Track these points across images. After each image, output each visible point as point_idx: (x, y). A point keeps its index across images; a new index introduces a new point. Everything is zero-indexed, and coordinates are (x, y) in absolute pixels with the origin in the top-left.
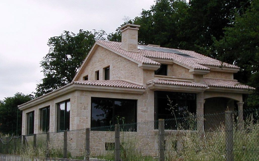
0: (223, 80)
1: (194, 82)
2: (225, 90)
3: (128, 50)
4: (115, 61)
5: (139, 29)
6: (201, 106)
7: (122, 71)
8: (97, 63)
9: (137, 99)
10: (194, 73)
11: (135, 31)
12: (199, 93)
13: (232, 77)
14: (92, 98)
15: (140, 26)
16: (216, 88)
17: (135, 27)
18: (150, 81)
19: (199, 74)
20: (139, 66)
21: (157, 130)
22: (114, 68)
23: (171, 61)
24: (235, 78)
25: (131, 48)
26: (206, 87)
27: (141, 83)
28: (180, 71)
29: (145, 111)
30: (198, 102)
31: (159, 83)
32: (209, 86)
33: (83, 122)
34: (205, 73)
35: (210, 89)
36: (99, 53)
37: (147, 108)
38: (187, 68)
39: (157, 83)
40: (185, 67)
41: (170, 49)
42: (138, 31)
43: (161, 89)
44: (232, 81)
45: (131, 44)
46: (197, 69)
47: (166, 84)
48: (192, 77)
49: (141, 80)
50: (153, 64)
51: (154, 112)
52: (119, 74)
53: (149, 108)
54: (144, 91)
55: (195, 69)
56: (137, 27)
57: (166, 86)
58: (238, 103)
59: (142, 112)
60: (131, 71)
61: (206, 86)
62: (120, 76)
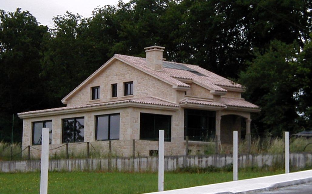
0: (233, 99)
1: (214, 101)
2: (237, 109)
3: (155, 69)
4: (141, 78)
5: (163, 51)
6: (218, 122)
7: (150, 89)
8: (115, 76)
9: (172, 115)
10: (214, 94)
11: (161, 52)
12: (218, 111)
13: (240, 96)
14: (141, 113)
15: (165, 48)
16: (231, 107)
17: (161, 49)
18: (182, 100)
19: (217, 95)
20: (173, 87)
21: (185, 141)
22: (140, 84)
23: (191, 81)
24: (242, 97)
25: (157, 67)
26: (225, 107)
27: (174, 101)
28: (200, 90)
29: (177, 125)
30: (216, 118)
31: (191, 103)
32: (227, 105)
33: (134, 133)
34: (222, 94)
35: (228, 108)
36: (117, 67)
37: (179, 123)
38: (208, 89)
39: (189, 103)
40: (206, 88)
41: (178, 64)
42: (163, 52)
43: (192, 108)
44: (240, 100)
45: (157, 64)
46: (218, 91)
47: (196, 103)
48: (212, 97)
49: (174, 99)
50: (185, 86)
51: (184, 126)
52: (147, 91)
53: (180, 122)
54: (177, 108)
55: (216, 91)
56: (162, 48)
57: (195, 105)
58: (247, 120)
59: (175, 125)
60: (162, 89)
61: (224, 105)
62: (147, 92)
